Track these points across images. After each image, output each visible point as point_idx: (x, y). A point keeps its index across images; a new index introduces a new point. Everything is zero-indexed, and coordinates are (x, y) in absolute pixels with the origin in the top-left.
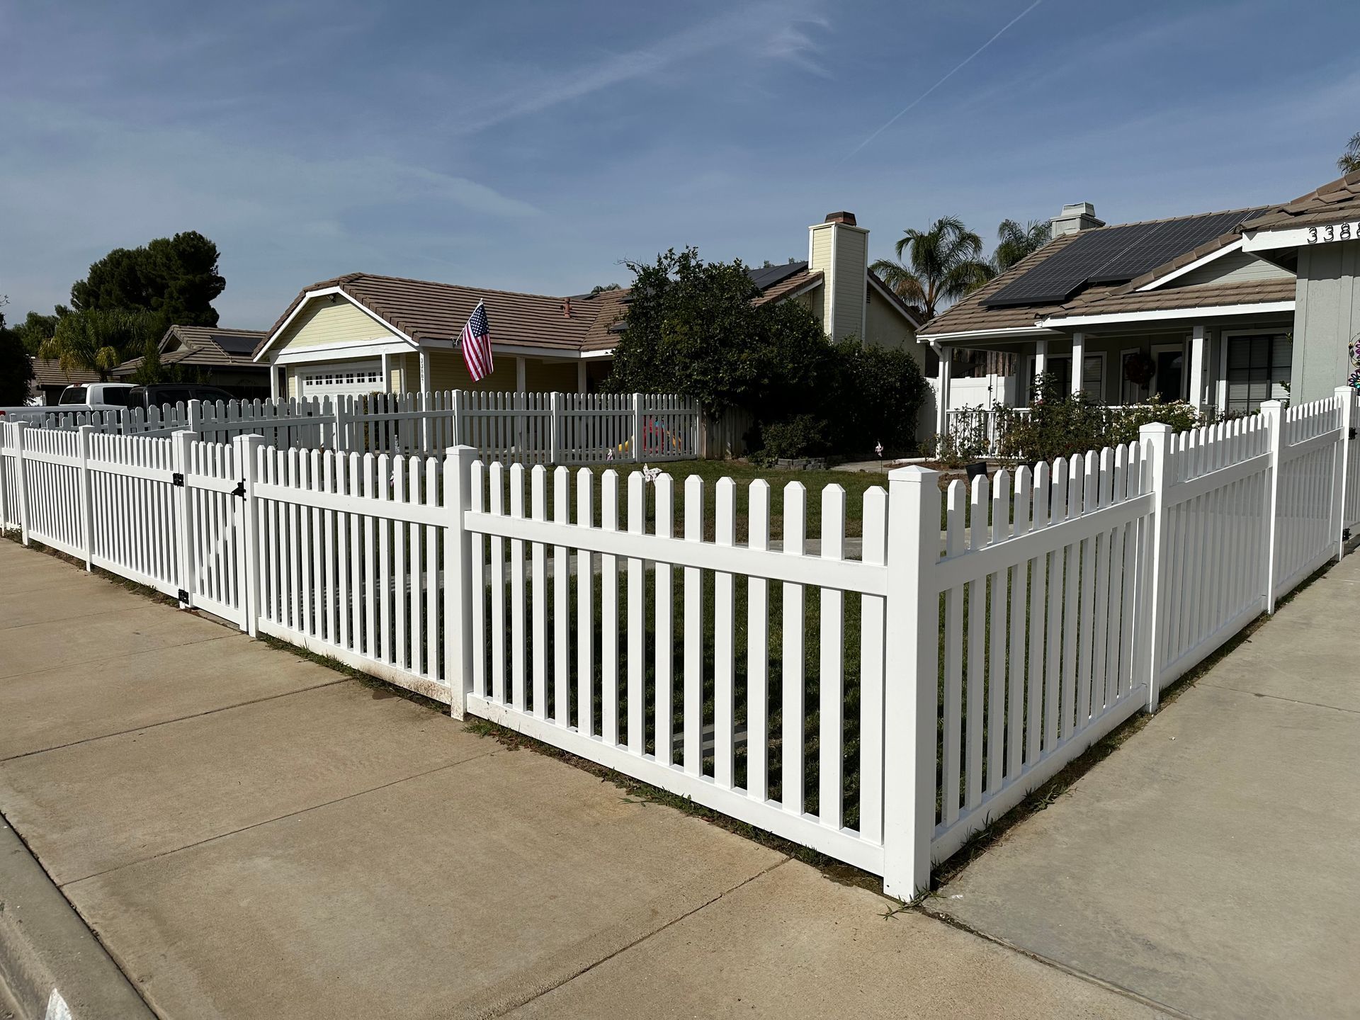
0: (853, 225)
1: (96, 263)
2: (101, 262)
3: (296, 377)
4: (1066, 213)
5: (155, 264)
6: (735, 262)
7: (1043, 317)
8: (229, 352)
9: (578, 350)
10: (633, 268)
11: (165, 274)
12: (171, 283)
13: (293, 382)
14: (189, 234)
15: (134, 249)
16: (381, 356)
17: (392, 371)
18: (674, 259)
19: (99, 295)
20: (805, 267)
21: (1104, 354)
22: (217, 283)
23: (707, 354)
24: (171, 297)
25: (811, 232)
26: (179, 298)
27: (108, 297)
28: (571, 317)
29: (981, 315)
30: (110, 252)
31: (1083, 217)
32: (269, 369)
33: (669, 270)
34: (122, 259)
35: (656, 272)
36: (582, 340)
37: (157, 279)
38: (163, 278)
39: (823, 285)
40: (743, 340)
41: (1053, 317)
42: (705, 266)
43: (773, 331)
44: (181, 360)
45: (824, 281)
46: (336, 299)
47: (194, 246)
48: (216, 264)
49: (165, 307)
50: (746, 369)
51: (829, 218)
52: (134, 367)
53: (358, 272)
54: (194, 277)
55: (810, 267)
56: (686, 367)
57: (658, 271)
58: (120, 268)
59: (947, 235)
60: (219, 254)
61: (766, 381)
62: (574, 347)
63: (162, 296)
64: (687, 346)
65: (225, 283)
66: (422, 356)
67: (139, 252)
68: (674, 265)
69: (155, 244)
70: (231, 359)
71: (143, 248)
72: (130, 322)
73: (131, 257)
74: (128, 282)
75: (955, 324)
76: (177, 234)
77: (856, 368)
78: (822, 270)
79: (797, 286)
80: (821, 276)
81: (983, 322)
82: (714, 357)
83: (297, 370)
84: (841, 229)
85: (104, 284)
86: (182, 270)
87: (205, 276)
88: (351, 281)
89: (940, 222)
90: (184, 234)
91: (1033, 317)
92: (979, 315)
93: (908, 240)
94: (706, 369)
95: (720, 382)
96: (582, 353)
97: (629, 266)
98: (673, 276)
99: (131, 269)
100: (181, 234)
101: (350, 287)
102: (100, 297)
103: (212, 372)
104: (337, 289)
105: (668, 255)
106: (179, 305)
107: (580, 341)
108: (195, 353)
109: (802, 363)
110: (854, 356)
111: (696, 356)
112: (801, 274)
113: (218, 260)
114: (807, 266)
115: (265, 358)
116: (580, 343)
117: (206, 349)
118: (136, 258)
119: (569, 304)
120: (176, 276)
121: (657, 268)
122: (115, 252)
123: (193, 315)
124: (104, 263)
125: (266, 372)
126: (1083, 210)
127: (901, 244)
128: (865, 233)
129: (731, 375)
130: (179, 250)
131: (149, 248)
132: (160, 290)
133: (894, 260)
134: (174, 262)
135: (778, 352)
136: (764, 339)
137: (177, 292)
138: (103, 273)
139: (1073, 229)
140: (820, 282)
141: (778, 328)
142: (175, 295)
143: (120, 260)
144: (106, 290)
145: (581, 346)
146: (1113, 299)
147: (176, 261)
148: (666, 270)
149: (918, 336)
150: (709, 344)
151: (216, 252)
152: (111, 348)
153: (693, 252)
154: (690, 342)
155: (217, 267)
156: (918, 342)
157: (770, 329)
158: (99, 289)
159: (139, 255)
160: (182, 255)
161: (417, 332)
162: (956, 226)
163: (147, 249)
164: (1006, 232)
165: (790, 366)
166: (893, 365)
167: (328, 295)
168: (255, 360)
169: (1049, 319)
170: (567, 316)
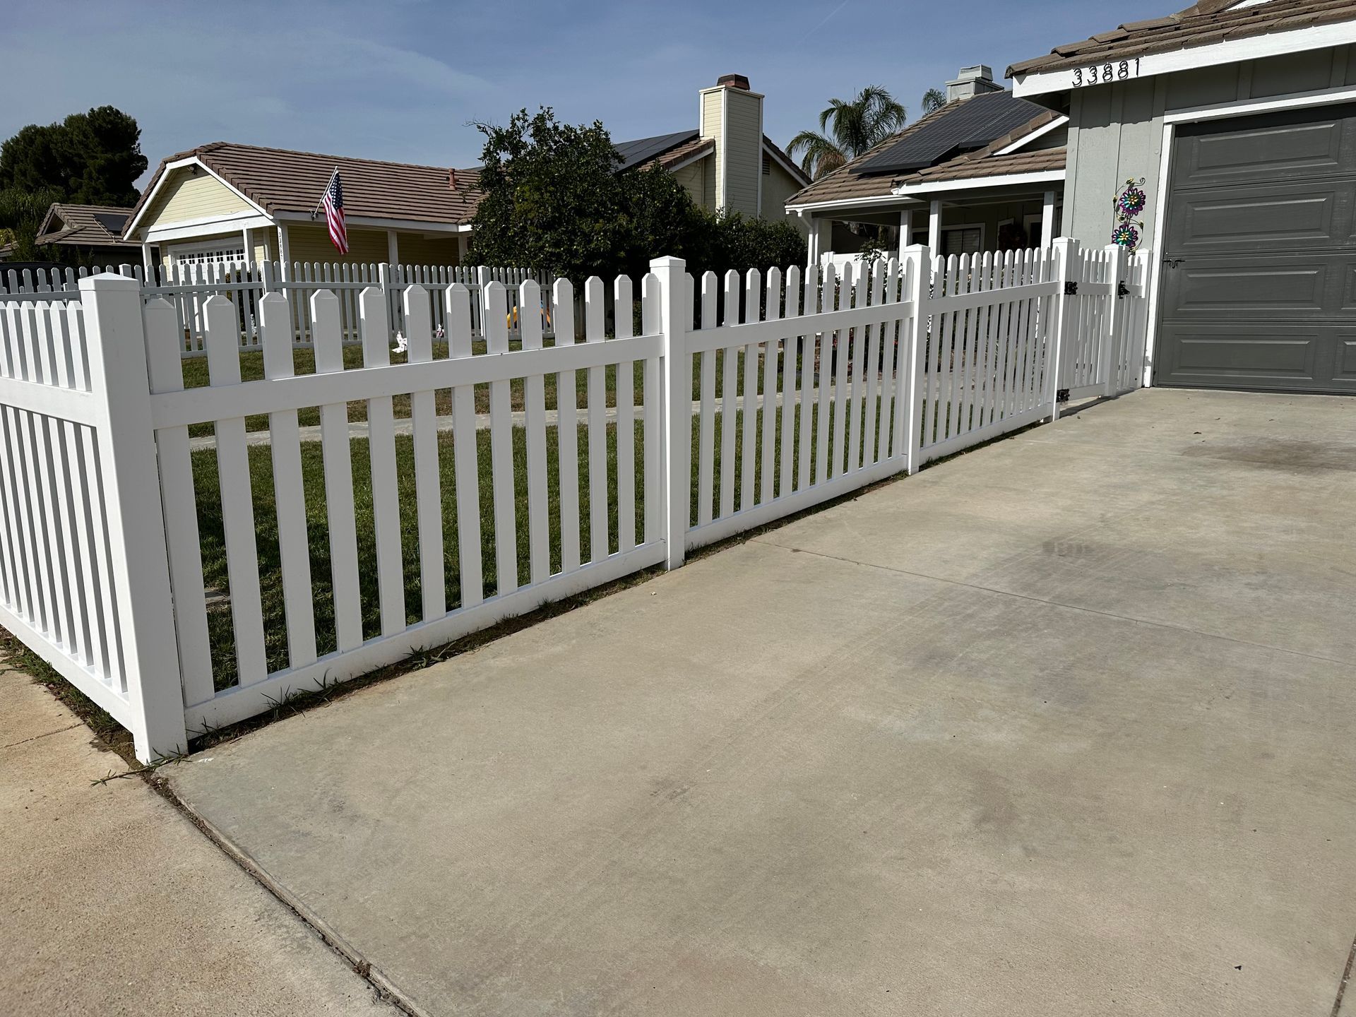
0: (746, 89)
1: (7, 141)
2: (12, 140)
3: (169, 256)
4: (963, 77)
5: (71, 141)
6: (595, 123)
7: (899, 184)
8: (113, 232)
9: (456, 223)
10: (484, 131)
11: (82, 153)
12: (90, 162)
13: (168, 261)
14: (105, 109)
15: (48, 126)
16: (242, 231)
17: (255, 248)
18: (526, 121)
19: (13, 175)
20: (696, 136)
21: (982, 226)
22: (138, 163)
23: (560, 225)
24: (90, 178)
25: (702, 96)
26: (99, 178)
27: (22, 178)
28: (456, 189)
29: (852, 183)
30: (22, 129)
31: (977, 81)
32: (141, 248)
33: (522, 132)
34: (35, 136)
35: (510, 135)
36: (462, 213)
37: (75, 158)
38: (80, 156)
39: (714, 154)
40: (596, 209)
41: (909, 184)
42: (561, 128)
43: (634, 200)
44: (60, 240)
45: (715, 150)
46: (195, 171)
47: (110, 122)
48: (137, 142)
49: (84, 188)
50: (600, 240)
51: (721, 81)
52: (10, 249)
53: (220, 141)
54: (114, 155)
55: (701, 135)
56: (539, 238)
57: (512, 133)
58: (34, 146)
59: (873, 105)
60: (140, 131)
61: (622, 254)
62: (451, 221)
63: (81, 177)
64: (538, 216)
65: (147, 162)
66: (279, 230)
67: (54, 129)
68: (528, 127)
69: (71, 121)
70: (115, 238)
71: (58, 124)
72: (29, 203)
73: (45, 134)
74: (43, 161)
75: (824, 193)
76: (92, 109)
77: (732, 241)
78: (713, 138)
79: (684, 154)
80: (712, 144)
81: (850, 190)
82: (567, 228)
83: (170, 248)
84: (731, 94)
85: (18, 163)
86: (100, 148)
87: (125, 154)
88: (211, 151)
89: (867, 91)
90: (100, 109)
91: (890, 184)
92: (849, 183)
93: (832, 110)
94: (559, 241)
95: (574, 254)
96: (460, 227)
97: (479, 127)
98: (527, 138)
99: (46, 149)
100: (96, 109)
101: (206, 157)
102: (15, 178)
103: (94, 252)
104: (194, 160)
105: (521, 116)
106: (100, 186)
107: (460, 214)
108: (75, 233)
109: (663, 235)
110: (731, 229)
111: (548, 226)
112: (693, 142)
113: (139, 137)
114: (699, 133)
115: (135, 236)
116: (459, 216)
117: (88, 229)
118: (51, 135)
119: (454, 175)
120: (95, 154)
121: (510, 130)
122: (27, 129)
123: (115, 197)
124: (16, 141)
125: (138, 251)
126: (979, 74)
127: (826, 115)
128: (759, 98)
129: (586, 247)
130: (95, 126)
131: (65, 124)
132: (78, 169)
133: (818, 132)
134: (91, 139)
135: (638, 223)
136: (624, 208)
137: (96, 172)
138: (16, 152)
139: (967, 93)
140: (711, 150)
141: (640, 197)
142: (95, 175)
143: (33, 137)
144: (20, 170)
145: (459, 219)
146: (970, 164)
147: (93, 139)
148: (520, 132)
149: (786, 207)
150: (561, 214)
151: (136, 128)
152: (10, 230)
153: (548, 113)
154: (540, 211)
155: (139, 145)
156: (787, 213)
157: (631, 198)
158: (13, 168)
159: (54, 132)
160: (98, 131)
161: (271, 203)
162: (882, 96)
163: (63, 125)
164: (931, 103)
165: (651, 238)
166: (775, 239)
167: (189, 166)
168: (125, 238)
169: (905, 185)
170: (452, 188)
